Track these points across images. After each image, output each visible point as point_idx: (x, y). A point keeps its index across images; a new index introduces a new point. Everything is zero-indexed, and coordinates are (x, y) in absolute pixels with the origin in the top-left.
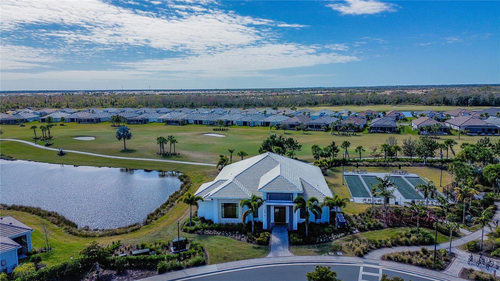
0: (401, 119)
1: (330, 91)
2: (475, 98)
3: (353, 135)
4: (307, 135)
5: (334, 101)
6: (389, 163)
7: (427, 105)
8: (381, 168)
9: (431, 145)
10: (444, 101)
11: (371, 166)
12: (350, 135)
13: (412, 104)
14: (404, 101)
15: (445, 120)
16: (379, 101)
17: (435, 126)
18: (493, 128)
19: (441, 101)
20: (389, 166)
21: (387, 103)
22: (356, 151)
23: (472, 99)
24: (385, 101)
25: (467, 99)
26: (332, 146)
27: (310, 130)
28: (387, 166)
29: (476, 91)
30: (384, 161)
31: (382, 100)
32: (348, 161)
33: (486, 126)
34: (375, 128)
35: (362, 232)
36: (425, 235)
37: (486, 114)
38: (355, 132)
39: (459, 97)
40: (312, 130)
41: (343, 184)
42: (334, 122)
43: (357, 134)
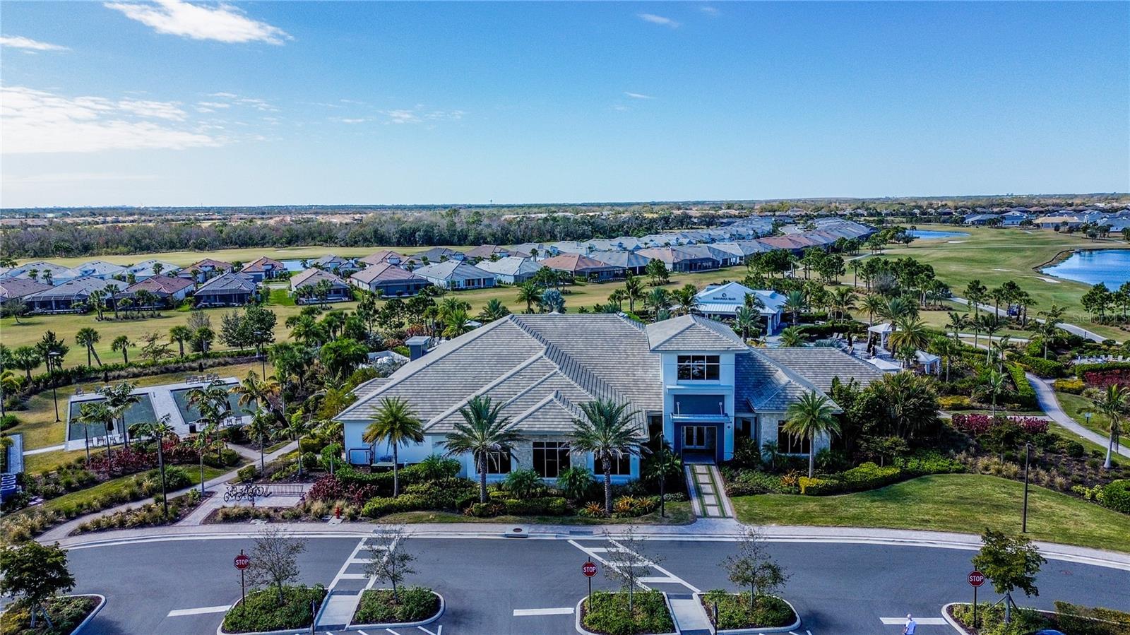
0: (276, 277)
1: (143, 218)
2: (426, 231)
3: (152, 316)
4: (26, 327)
5: (139, 241)
6: (186, 365)
7: (347, 245)
8: (167, 377)
9: (264, 319)
10: (375, 237)
11: (145, 375)
12: (144, 317)
13: (319, 245)
14: (304, 239)
15: (352, 272)
16: (250, 239)
17: (319, 285)
18: (422, 283)
19: (371, 238)
20: (185, 370)
21: (268, 242)
22: (114, 348)
23: (422, 233)
24: (263, 238)
25: (414, 232)
26: (47, 342)
27: (38, 314)
28: (182, 370)
29: (427, 218)
30: (177, 362)
31: (257, 238)
32: (89, 372)
33: (412, 281)
34: (208, 297)
35: (50, 499)
36: (173, 475)
37: (424, 259)
38: (158, 309)
39: (400, 228)
40: (46, 314)
41: (58, 421)
42: (98, 290)
43: (163, 314)
